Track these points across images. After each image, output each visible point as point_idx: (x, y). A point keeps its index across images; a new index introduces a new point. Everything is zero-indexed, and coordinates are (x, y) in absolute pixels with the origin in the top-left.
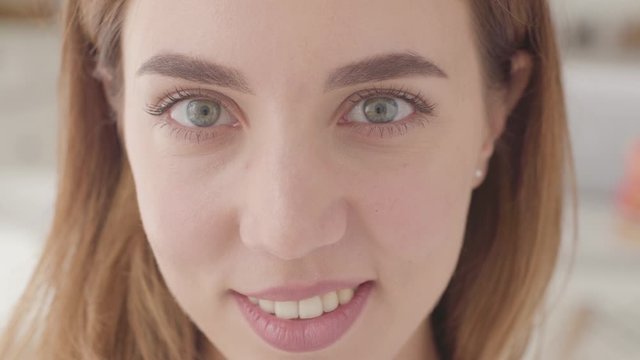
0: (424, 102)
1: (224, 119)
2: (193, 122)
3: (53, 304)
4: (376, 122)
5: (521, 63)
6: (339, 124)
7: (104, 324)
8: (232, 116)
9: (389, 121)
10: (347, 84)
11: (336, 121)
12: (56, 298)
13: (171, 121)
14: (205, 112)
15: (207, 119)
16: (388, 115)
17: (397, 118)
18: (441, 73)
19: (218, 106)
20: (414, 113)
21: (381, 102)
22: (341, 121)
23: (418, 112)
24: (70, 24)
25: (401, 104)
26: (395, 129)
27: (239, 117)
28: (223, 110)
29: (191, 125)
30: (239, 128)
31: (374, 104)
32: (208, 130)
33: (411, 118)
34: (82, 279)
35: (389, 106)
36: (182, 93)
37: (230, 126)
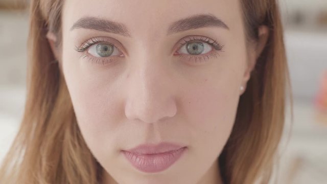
0: (218, 45)
1: (115, 53)
2: (99, 54)
3: (24, 157)
4: (193, 54)
5: (263, 31)
6: (174, 55)
7: (51, 167)
8: (120, 51)
9: (199, 54)
10: (179, 31)
11: (173, 54)
12: (26, 154)
13: (89, 55)
14: (106, 49)
15: (106, 53)
16: (199, 51)
17: (204, 52)
18: (225, 27)
19: (113, 46)
20: (212, 50)
21: (196, 44)
22: (176, 53)
23: (214, 50)
24: (35, 11)
25: (206, 45)
26: (202, 58)
27: (123, 52)
28: (115, 48)
29: (98, 56)
30: (124, 57)
31: (192, 45)
32: (108, 58)
33: (211, 53)
34: (39, 144)
35: (200, 46)
36: (94, 40)
37: (119, 56)
